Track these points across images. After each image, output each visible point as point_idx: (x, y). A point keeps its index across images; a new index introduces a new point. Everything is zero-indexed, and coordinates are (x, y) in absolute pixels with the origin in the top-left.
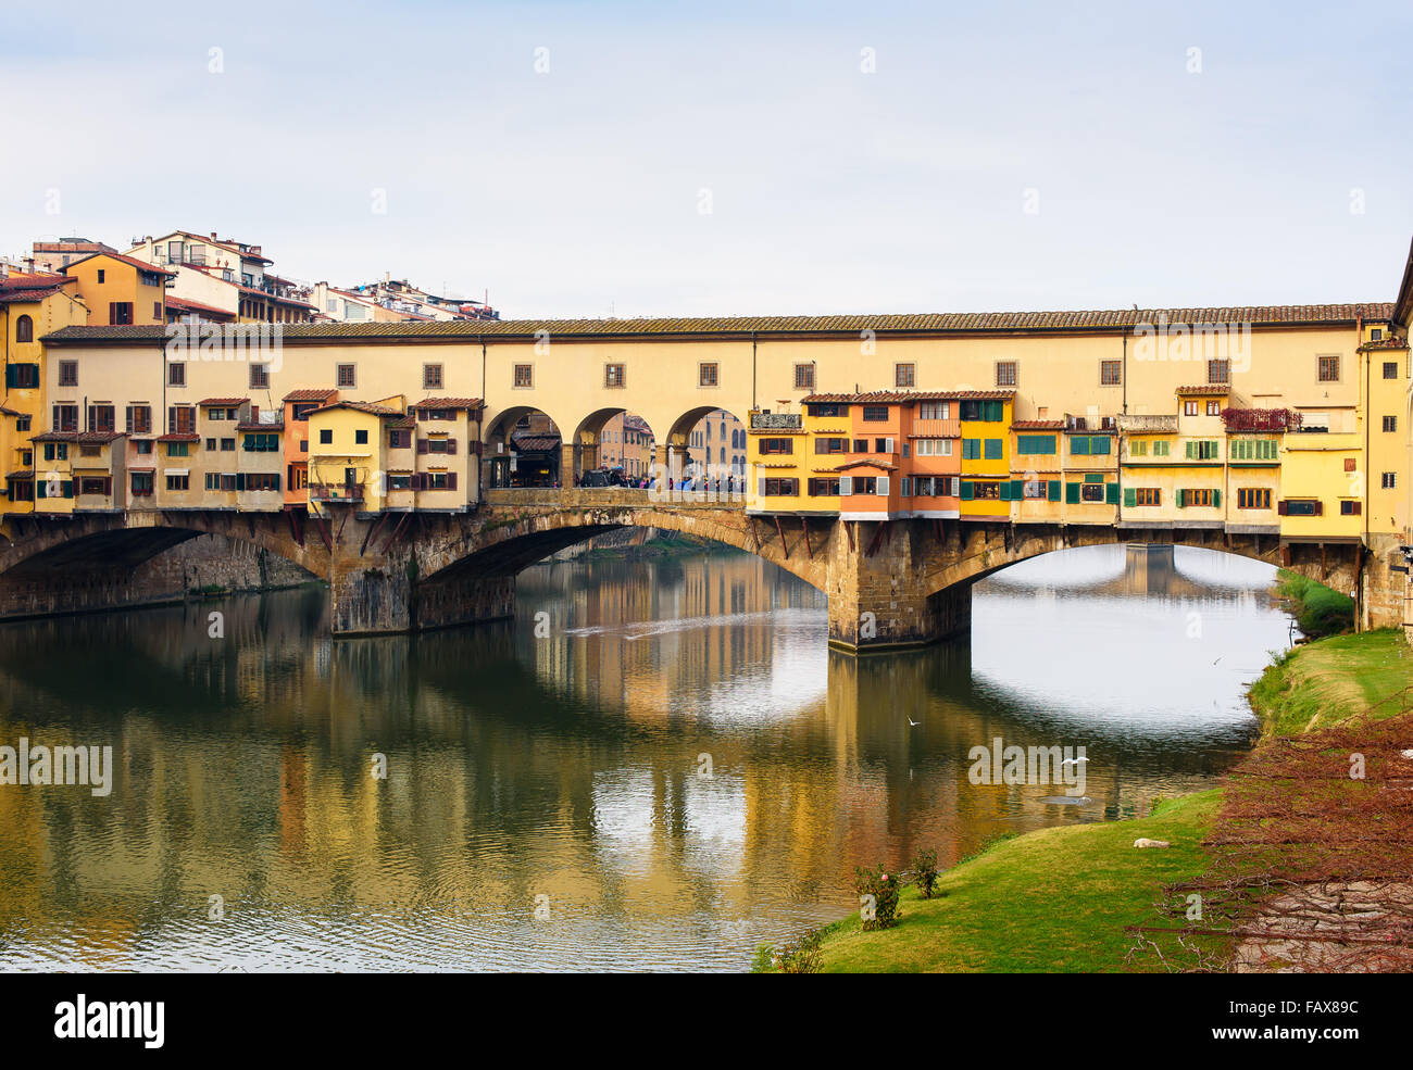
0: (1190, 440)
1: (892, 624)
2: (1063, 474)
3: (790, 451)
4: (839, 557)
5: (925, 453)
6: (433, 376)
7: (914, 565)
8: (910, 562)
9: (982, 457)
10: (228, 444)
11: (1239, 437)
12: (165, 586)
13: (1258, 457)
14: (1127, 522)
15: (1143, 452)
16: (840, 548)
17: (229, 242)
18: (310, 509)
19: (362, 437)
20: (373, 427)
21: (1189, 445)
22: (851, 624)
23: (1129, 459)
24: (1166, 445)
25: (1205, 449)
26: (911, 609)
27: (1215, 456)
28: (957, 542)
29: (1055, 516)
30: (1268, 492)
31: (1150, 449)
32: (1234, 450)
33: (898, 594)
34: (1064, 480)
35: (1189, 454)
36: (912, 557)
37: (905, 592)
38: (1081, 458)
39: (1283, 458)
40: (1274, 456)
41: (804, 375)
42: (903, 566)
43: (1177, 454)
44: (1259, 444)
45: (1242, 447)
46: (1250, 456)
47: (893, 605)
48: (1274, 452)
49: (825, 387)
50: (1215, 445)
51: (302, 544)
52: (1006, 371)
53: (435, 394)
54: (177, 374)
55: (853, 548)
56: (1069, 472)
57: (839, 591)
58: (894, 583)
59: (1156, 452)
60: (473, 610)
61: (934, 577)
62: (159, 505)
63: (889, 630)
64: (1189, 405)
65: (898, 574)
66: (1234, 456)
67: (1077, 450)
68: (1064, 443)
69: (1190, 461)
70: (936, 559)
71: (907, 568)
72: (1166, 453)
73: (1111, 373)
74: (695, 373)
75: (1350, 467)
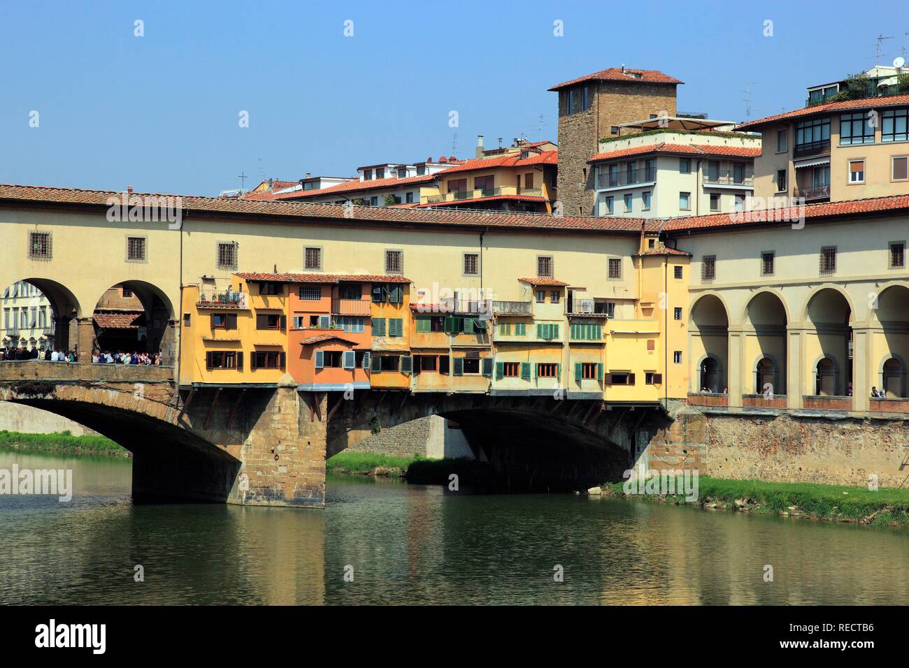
0: (540, 323)
2: (451, 350)
3: (234, 327)
9: (387, 335)
13: (589, 338)
14: (498, 391)
21: (539, 326)
23: (499, 337)
24: (524, 328)
27: (557, 336)
29: (445, 385)
30: (593, 365)
31: (513, 330)
32: (572, 331)
34: (452, 355)
35: (539, 335)
39: (609, 340)
40: (600, 337)
41: (227, 255)
43: (531, 335)
44: (589, 328)
45: (578, 332)
46: (583, 337)
48: (600, 334)
50: (557, 328)
52: (393, 261)
56: (456, 349)
59: (517, 333)
64: (539, 296)
66: (573, 337)
69: (540, 340)
72: (524, 333)
73: (471, 265)
74: (123, 247)
75: (651, 346)
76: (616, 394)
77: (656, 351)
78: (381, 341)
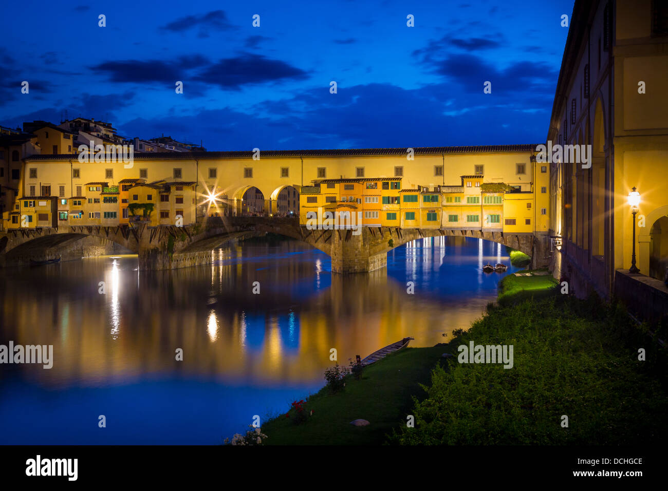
0: (468, 196)
1: (356, 268)
2: (421, 209)
3: (316, 202)
4: (336, 242)
5: (368, 202)
6: (178, 173)
7: (364, 245)
8: (362, 244)
10: (97, 201)
11: (488, 195)
12: (74, 256)
13: (494, 203)
15: (451, 201)
16: (336, 239)
17: (100, 122)
18: (130, 226)
19: (150, 197)
20: (154, 192)
21: (468, 198)
22: (340, 268)
23: (445, 203)
24: (459, 198)
25: (475, 200)
26: (363, 262)
27: (478, 202)
28: (380, 236)
30: (498, 216)
31: (454, 200)
32: (485, 200)
33: (358, 256)
34: (421, 212)
35: (468, 202)
36: (364, 242)
37: (360, 255)
38: (427, 203)
39: (505, 203)
40: (500, 202)
41: (322, 172)
42: (360, 246)
43: (464, 201)
44: (495, 198)
45: (488, 199)
46: (491, 202)
47: (356, 260)
48: (500, 201)
49: (329, 176)
50: (478, 198)
51: (127, 239)
52: (399, 171)
53: (179, 180)
54: (76, 173)
55: (340, 238)
56: (423, 209)
57: (335, 255)
58: (357, 252)
59: (456, 201)
60: (195, 264)
61: (372, 250)
62: (69, 224)
63: (355, 270)
64: (468, 183)
65: (358, 248)
66: (485, 202)
67: (426, 199)
68: (421, 198)
69: (469, 204)
70: (373, 243)
71: (362, 246)
72: (459, 201)
73: (439, 171)
74: (279, 172)
75: (529, 206)
76: (507, 229)
77: (531, 209)
78: (387, 207)
